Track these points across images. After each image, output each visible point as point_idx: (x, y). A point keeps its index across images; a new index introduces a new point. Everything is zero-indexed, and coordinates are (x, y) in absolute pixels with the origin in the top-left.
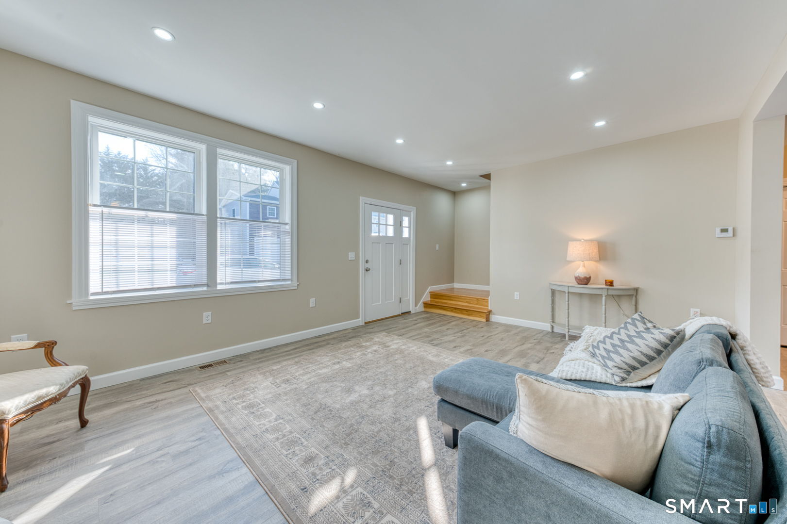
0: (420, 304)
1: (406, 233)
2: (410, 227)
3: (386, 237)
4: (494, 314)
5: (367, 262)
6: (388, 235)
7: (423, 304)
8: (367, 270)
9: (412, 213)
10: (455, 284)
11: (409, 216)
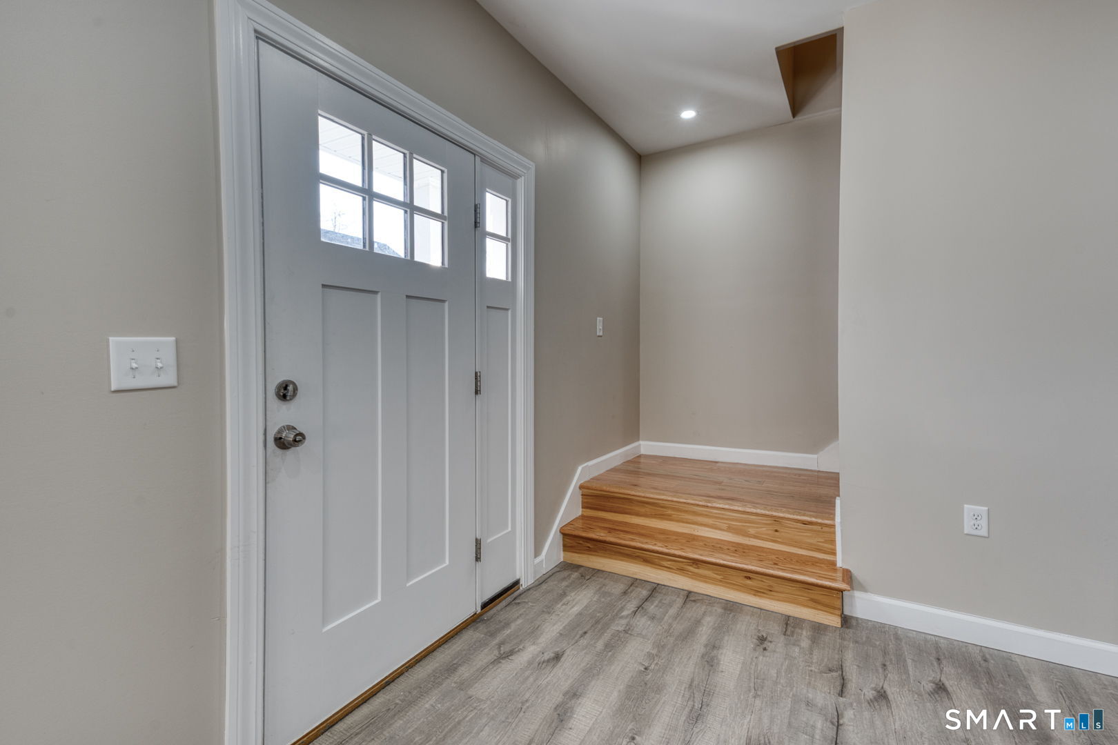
0: (553, 536)
1: (496, 263)
2: (510, 240)
3: (409, 267)
4: (863, 589)
5: (285, 392)
6: (417, 258)
7: (560, 537)
8: (287, 441)
9: (521, 183)
10: (641, 442)
11: (507, 192)
